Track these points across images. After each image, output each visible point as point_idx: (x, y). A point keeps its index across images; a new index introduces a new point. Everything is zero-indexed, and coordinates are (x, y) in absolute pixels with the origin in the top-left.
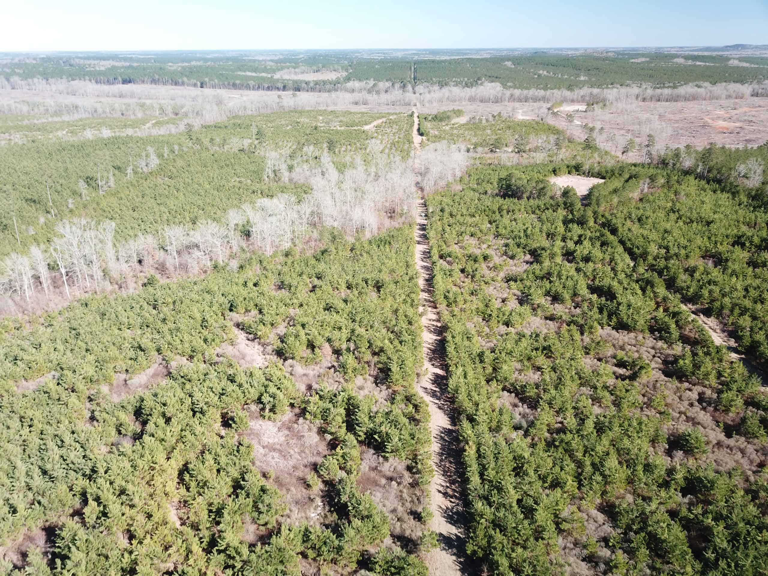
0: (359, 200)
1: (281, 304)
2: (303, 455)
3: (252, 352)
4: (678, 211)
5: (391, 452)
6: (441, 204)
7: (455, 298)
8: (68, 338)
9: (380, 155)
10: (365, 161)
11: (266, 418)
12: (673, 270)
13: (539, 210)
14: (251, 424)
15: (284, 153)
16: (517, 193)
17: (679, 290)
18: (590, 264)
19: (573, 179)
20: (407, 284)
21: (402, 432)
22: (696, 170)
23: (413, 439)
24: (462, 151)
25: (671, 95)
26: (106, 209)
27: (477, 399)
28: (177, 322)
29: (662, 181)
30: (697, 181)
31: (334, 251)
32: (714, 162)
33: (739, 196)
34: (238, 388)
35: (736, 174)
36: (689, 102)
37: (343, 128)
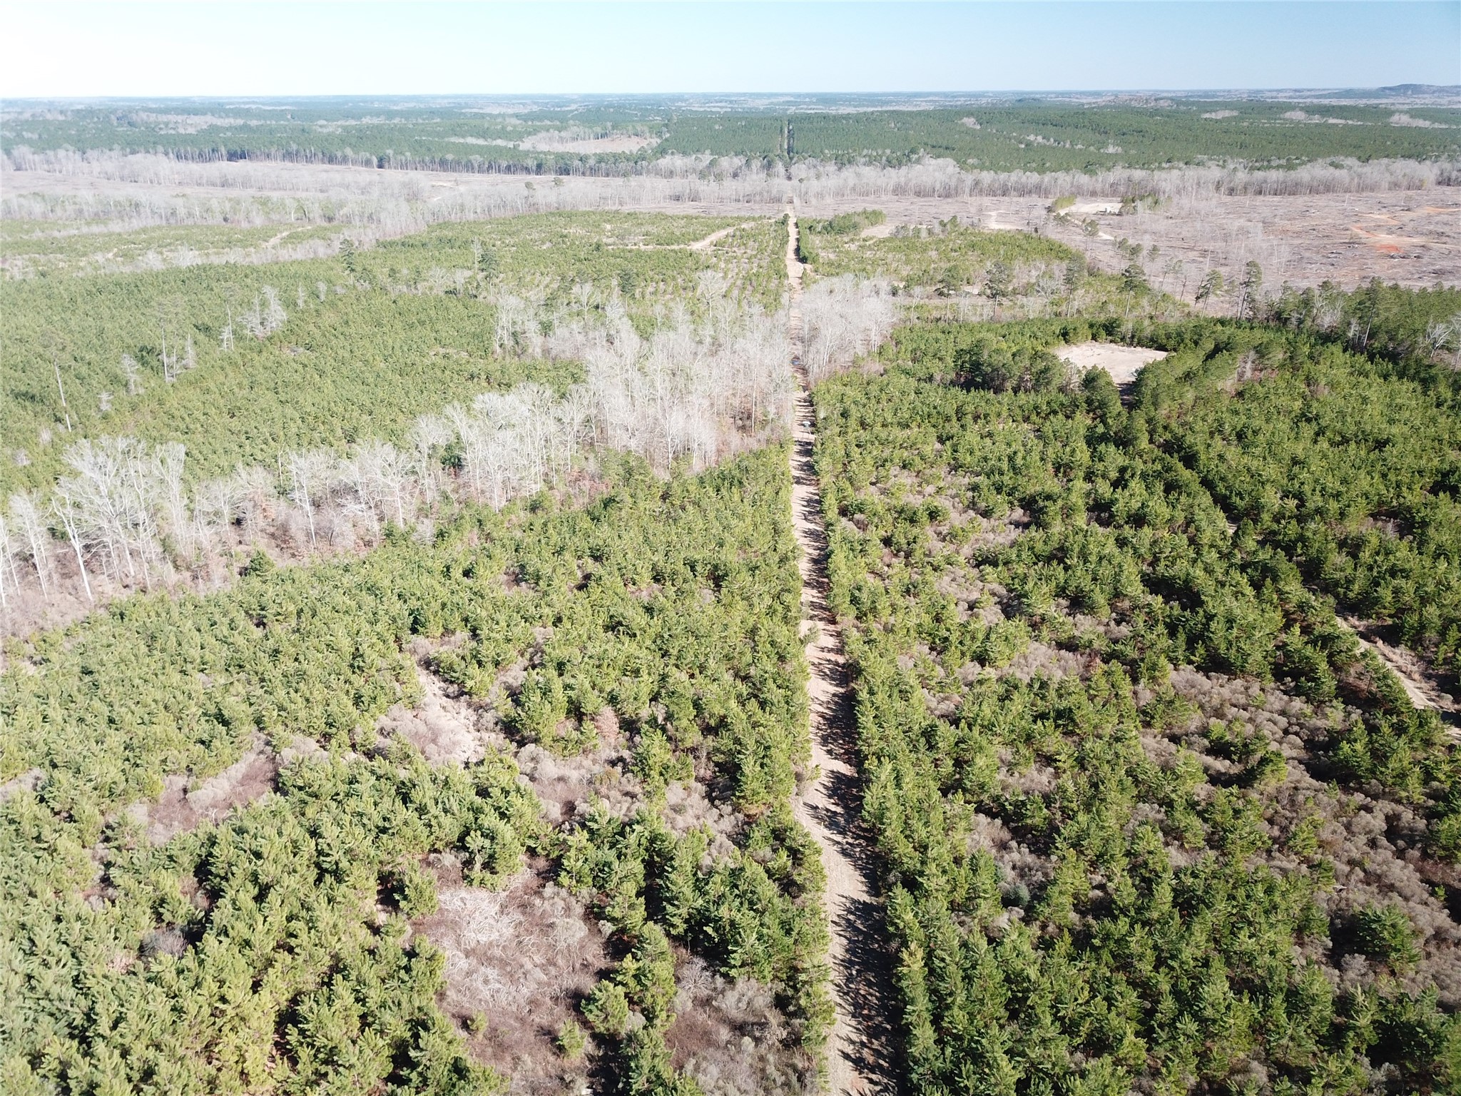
0: (680, 395)
1: (517, 617)
2: (553, 971)
3: (453, 723)
4: (1317, 417)
5: (742, 966)
6: (842, 401)
7: (874, 602)
8: (75, 693)
9: (723, 302)
10: (692, 313)
11: (476, 883)
12: (1317, 545)
13: (1038, 414)
14: (442, 897)
15: (533, 299)
16: (992, 380)
17: (1328, 588)
18: (1146, 529)
19: (1101, 351)
20: (776, 571)
21: (766, 920)
22: (1344, 332)
23: (788, 932)
24: (882, 294)
25: (1284, 182)
26: (177, 413)
27: (924, 835)
28: (301, 658)
29: (1278, 356)
30: (1347, 355)
31: (629, 500)
32: (1382, 317)
33: (1436, 388)
34: (416, 815)
35: (1427, 341)
36: (1318, 196)
37: (650, 247)
